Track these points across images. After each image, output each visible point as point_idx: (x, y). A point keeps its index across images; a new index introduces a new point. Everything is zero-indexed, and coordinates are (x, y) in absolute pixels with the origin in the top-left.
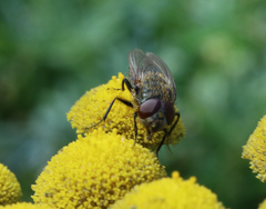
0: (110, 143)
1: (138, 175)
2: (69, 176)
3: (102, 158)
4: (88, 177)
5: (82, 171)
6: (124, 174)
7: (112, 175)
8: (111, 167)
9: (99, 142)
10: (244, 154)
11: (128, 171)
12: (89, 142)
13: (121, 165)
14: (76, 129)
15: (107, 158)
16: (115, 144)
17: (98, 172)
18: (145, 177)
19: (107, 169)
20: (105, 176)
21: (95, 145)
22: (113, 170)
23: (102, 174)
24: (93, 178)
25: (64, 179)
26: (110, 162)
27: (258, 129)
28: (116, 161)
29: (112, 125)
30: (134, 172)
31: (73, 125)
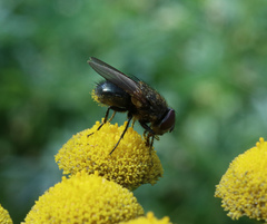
0: (92, 184)
1: (117, 214)
2: (54, 215)
3: (84, 199)
4: (71, 216)
5: (66, 210)
6: (105, 213)
7: (93, 214)
8: (92, 207)
9: (81, 184)
10: (216, 193)
11: (108, 210)
12: (72, 184)
13: (101, 205)
14: (62, 170)
15: (88, 198)
16: (96, 185)
17: (81, 212)
18: (124, 216)
19: (88, 209)
20: (87, 216)
21: (78, 187)
22: (94, 210)
23: (84, 213)
24: (76, 217)
25: (50, 217)
26: (92, 202)
27: (229, 170)
28: (97, 201)
29: (95, 166)
30: (113, 211)
31: (61, 167)
